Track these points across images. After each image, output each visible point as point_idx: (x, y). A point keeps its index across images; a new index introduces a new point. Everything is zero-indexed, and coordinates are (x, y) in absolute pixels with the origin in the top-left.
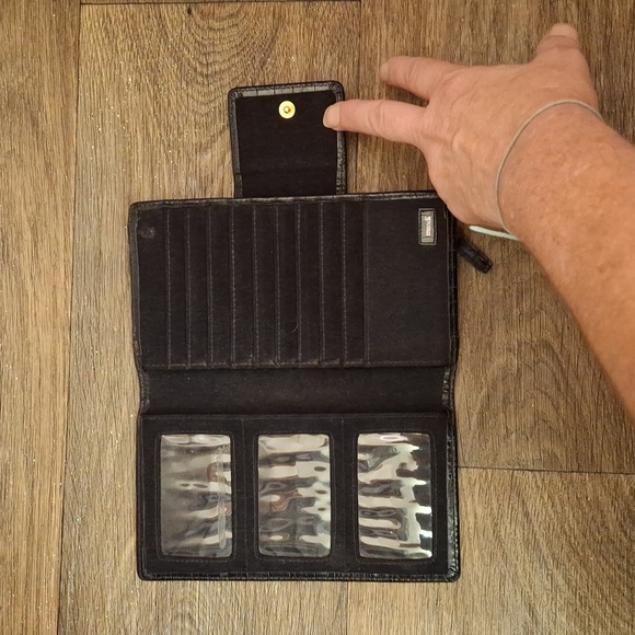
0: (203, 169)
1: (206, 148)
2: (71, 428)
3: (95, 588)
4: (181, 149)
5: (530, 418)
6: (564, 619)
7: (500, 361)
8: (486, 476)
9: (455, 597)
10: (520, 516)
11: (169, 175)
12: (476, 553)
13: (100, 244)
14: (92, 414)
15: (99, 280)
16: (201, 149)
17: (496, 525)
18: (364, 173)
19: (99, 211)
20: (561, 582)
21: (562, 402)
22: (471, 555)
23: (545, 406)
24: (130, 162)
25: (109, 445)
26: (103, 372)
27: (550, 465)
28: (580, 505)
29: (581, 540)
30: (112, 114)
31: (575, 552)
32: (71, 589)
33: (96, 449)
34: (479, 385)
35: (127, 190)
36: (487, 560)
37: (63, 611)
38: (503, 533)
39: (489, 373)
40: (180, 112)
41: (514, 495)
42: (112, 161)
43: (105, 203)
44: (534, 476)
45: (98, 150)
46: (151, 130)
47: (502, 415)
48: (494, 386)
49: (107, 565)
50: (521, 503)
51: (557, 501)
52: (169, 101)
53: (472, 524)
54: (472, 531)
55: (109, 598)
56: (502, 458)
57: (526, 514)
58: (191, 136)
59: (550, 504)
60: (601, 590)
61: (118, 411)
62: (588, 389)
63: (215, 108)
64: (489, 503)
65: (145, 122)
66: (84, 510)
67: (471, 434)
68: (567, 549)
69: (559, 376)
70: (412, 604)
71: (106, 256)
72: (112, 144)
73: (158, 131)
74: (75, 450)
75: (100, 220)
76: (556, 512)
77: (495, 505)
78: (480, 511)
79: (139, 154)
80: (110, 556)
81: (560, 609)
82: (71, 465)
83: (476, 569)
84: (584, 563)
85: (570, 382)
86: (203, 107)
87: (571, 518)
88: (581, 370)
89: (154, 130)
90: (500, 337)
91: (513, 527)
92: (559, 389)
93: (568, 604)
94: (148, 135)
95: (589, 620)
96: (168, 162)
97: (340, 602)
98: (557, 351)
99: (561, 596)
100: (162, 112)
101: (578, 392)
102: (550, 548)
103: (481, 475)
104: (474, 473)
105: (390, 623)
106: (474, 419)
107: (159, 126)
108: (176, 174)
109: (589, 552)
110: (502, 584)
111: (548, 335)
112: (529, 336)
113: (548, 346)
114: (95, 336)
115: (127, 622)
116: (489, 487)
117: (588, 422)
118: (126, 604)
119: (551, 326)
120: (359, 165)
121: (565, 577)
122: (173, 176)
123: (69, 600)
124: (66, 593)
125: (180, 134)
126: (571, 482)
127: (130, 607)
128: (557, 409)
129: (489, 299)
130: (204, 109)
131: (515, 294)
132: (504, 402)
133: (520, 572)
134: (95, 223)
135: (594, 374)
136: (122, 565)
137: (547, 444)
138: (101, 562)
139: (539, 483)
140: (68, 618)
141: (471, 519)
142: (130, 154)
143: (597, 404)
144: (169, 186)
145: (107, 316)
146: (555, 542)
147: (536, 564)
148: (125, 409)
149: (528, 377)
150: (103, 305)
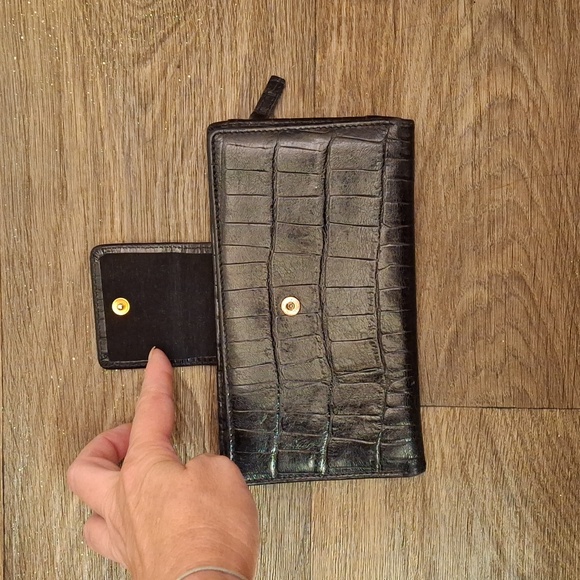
0: (142, 83)
1: (145, 60)
2: (7, 372)
3: (41, 540)
4: (116, 60)
5: (501, 354)
6: (532, 556)
7: (469, 295)
8: (454, 414)
9: (421, 538)
10: (488, 454)
11: (104, 90)
12: (443, 493)
13: (29, 169)
14: (29, 358)
15: (29, 209)
16: (139, 60)
17: (464, 464)
18: (324, 89)
19: (25, 131)
20: (530, 520)
21: (533, 336)
22: (438, 495)
23: (516, 342)
24: (58, 76)
25: (50, 391)
26: (39, 312)
27: (520, 401)
28: (550, 442)
29: (551, 477)
30: (36, 20)
31: (544, 488)
32: (16, 541)
33: (35, 396)
34: (447, 321)
35: (56, 108)
36: (455, 499)
37: (9, 564)
38: (471, 472)
39: (458, 308)
40: (114, 18)
41: (482, 433)
42: (38, 74)
43: (32, 122)
44: (504, 414)
45: (21, 62)
46: (81, 38)
47: (471, 352)
48: (463, 322)
49: (54, 516)
50: (489, 441)
51: (527, 438)
52: (101, 6)
53: (439, 465)
54: (439, 471)
55: (58, 549)
56: (471, 396)
57: (495, 453)
58: (128, 46)
59: (519, 441)
60: (569, 526)
61: (58, 354)
62: (561, 324)
63: (153, 13)
64: (457, 442)
65: (74, 30)
66: (26, 460)
67: (439, 372)
68: (536, 486)
69: (531, 310)
70: (377, 546)
71: (36, 183)
72: (37, 55)
73: (89, 40)
74: (12, 396)
75: (27, 142)
76: (526, 450)
77: (463, 444)
78: (447, 451)
79: (68, 66)
80: (57, 507)
81: (528, 546)
82: (8, 412)
83: (443, 509)
84: (552, 501)
85: (542, 316)
86: (140, 12)
87: (541, 455)
88: (554, 303)
89: (84, 39)
90: (470, 269)
91: (482, 464)
92: (531, 323)
93: (536, 541)
94: (78, 43)
95: (557, 556)
96: (102, 75)
97: (303, 546)
98: (529, 283)
99: (529, 534)
100: (93, 18)
101: (550, 325)
102: (519, 486)
103: (448, 413)
104: (442, 412)
105: (355, 564)
106: (442, 357)
107: (90, 34)
108: (112, 90)
109: (558, 489)
110: (470, 523)
111: (520, 267)
112: (500, 268)
113: (520, 278)
114: (28, 273)
115: (78, 573)
116: (457, 426)
117: (560, 357)
118: (76, 556)
119: (524, 257)
120: (317, 80)
121: (533, 515)
122: (108, 93)
123: (15, 553)
124: (11, 545)
125: (115, 43)
126: (542, 418)
127: (80, 559)
128: (528, 344)
129: (459, 229)
130: (141, 14)
131: (486, 223)
132: (474, 338)
133: (488, 511)
134: (21, 145)
135: (568, 307)
136: (71, 515)
137: (517, 381)
138: (48, 514)
139: (509, 421)
140: (15, 571)
141: (438, 459)
142: (59, 67)
143: (569, 338)
144: (105, 104)
145: (40, 249)
146: (524, 480)
147: (505, 502)
148: (65, 352)
149: (498, 312)
150: (35, 237)
